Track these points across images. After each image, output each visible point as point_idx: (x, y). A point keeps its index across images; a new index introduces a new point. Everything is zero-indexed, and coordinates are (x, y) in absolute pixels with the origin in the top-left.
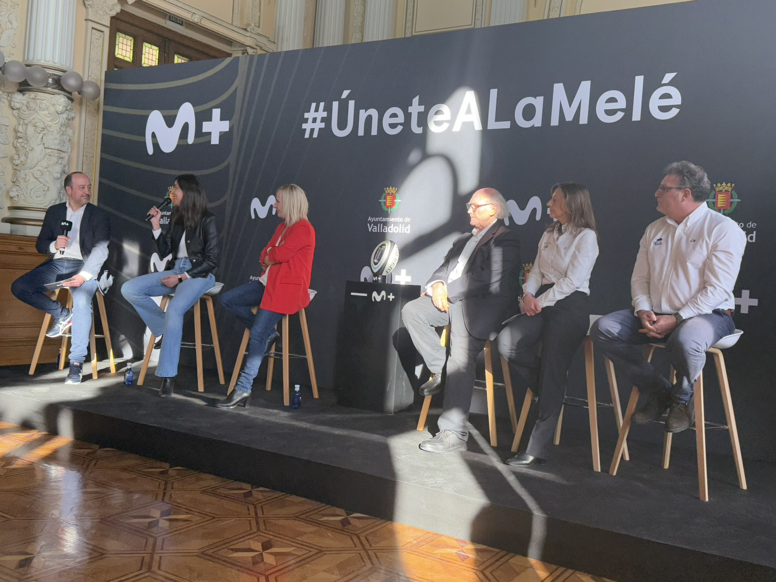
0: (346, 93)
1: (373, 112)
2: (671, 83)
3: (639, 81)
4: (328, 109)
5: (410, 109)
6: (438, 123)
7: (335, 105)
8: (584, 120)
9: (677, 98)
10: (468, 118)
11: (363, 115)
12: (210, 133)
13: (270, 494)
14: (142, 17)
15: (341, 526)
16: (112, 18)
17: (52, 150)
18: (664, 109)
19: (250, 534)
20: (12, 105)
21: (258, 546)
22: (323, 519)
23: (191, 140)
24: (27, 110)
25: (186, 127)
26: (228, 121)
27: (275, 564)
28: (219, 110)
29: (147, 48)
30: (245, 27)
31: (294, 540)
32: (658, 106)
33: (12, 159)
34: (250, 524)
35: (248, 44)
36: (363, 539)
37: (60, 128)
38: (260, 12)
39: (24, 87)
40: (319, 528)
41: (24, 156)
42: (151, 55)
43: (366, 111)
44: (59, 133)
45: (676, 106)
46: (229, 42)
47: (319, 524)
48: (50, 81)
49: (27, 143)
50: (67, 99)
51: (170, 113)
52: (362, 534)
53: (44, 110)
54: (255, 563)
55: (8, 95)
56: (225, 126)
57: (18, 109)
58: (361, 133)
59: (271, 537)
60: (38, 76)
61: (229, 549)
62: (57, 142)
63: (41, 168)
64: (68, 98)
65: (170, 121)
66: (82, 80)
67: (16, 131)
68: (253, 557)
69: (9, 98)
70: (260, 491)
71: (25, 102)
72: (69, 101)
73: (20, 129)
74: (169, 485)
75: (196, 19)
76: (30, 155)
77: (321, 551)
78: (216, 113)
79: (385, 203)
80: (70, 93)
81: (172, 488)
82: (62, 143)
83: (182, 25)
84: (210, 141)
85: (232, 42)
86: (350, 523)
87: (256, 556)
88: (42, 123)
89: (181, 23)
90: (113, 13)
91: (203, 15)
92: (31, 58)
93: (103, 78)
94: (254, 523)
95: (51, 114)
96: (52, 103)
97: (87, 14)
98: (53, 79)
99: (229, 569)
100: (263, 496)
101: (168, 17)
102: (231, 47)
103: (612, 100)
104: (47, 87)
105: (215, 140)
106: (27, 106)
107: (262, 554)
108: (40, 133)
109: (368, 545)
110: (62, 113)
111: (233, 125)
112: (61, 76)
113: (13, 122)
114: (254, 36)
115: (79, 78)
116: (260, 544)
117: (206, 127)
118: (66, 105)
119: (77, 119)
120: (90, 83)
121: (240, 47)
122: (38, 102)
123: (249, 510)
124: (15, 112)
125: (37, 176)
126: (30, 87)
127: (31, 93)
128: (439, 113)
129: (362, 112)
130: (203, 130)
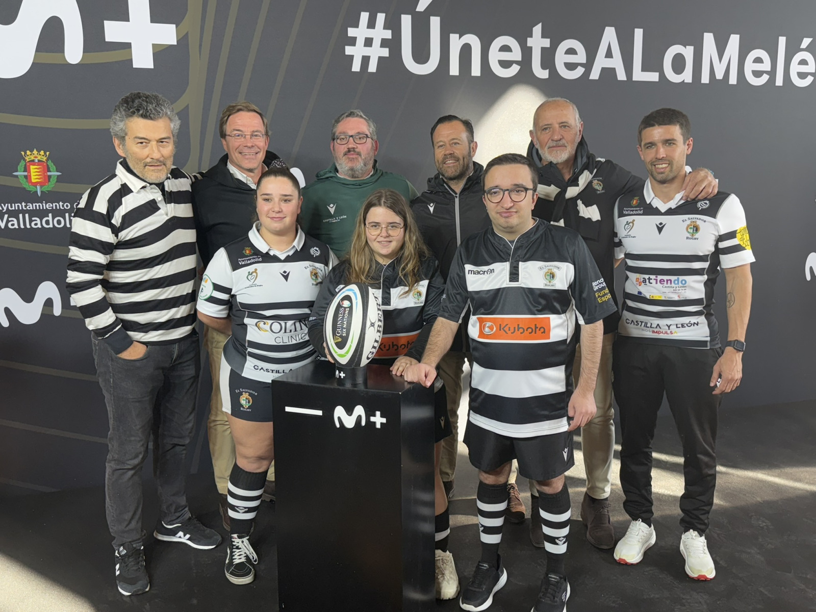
0: (423, 4)
1: (473, 41)
3: (782, 41)
4: (393, 24)
5: (530, 42)
6: (571, 66)
7: (406, 21)
8: (733, 80)
9: (812, 65)
10: (608, 63)
11: (455, 42)
12: (128, 46)
18: (802, 76)
23: (73, 54)
26: (174, 26)
32: (797, 73)
43: (460, 38)
45: (811, 74)
56: (167, 34)
58: (454, 70)
84: (131, 61)
103: (759, 60)
105: (143, 59)
111: (187, 34)
117: (115, 31)
128: (571, 51)
129: (454, 37)
130: (109, 38)
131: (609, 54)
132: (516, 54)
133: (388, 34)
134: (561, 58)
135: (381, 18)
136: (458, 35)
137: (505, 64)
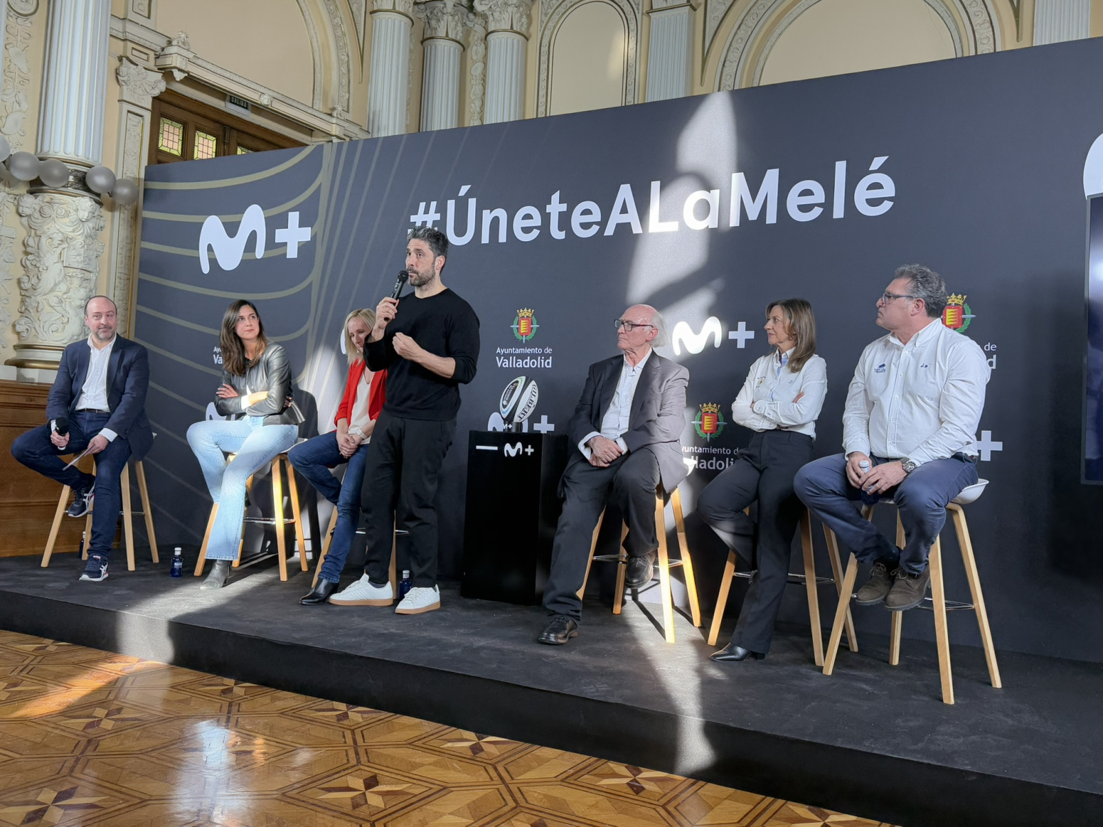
0: (464, 190)
1: (501, 213)
2: (881, 170)
3: (841, 167)
4: (442, 210)
5: (549, 209)
6: (585, 226)
7: (451, 204)
8: (771, 218)
9: (889, 188)
10: (624, 219)
11: (487, 216)
12: (285, 244)
13: (374, 715)
14: (194, 98)
15: (470, 753)
16: (154, 98)
17: (75, 270)
18: (873, 202)
19: (347, 769)
20: (20, 211)
21: (358, 783)
22: (446, 746)
23: (260, 253)
24: (40, 218)
25: (253, 236)
26: (310, 228)
27: (382, 806)
28: (297, 213)
29: (201, 139)
30: (329, 112)
31: (407, 774)
32: (866, 200)
33: (19, 282)
34: (347, 755)
35: (334, 134)
36: (501, 769)
37: (84, 241)
38: (349, 93)
39: (36, 186)
40: (441, 758)
41: (35, 277)
42: (205, 147)
43: (491, 212)
44: (83, 246)
45: (889, 199)
46: (309, 130)
47: (441, 752)
48: (71, 178)
49: (40, 261)
50: (94, 203)
51: (231, 218)
52: (500, 764)
53: (64, 217)
54: (355, 806)
55: (15, 198)
56: (306, 234)
57: (29, 216)
58: (485, 239)
59: (377, 771)
60: (56, 172)
61: (319, 788)
62: (80, 259)
63: (60, 294)
64: (96, 202)
65: (232, 230)
66: (114, 177)
67: (25, 244)
68: (352, 799)
69: (16, 202)
70: (358, 712)
71: (38, 208)
72: (97, 205)
73: (31, 242)
74: (235, 708)
75: (265, 101)
76: (44, 276)
77: (445, 788)
78: (294, 217)
79: (518, 329)
80: (98, 195)
81: (239, 711)
82: (87, 260)
83: (246, 108)
84: (286, 254)
85: (312, 130)
86: (482, 750)
87: (356, 796)
88: (60, 234)
89: (245, 106)
90: (156, 93)
91: (275, 95)
92: (46, 149)
93: (142, 176)
94: (352, 754)
95: (73, 222)
96: (74, 208)
97: (121, 93)
98: (75, 177)
99: (321, 815)
100: (363, 718)
101: (228, 98)
102: (312, 136)
103: (807, 193)
104: (67, 187)
105: (292, 253)
106: (40, 212)
107: (364, 794)
108: (57, 247)
109: (508, 777)
110: (87, 220)
111: (316, 233)
112: (86, 173)
113: (22, 233)
114: (342, 123)
115: (110, 175)
116: (361, 781)
117: (280, 235)
118: (93, 211)
119: (107, 230)
120: (124, 183)
121: (323, 137)
122: (55, 207)
123: (344, 737)
124: (24, 220)
125: (53, 304)
126: (44, 187)
127: (46, 194)
128: (587, 212)
129: (486, 213)
130: (277, 241)
131: (624, 210)
132: (537, 221)
133: (438, 217)
134: (577, 219)
135: (433, 204)
136: (489, 211)
137: (527, 230)
